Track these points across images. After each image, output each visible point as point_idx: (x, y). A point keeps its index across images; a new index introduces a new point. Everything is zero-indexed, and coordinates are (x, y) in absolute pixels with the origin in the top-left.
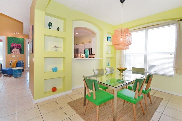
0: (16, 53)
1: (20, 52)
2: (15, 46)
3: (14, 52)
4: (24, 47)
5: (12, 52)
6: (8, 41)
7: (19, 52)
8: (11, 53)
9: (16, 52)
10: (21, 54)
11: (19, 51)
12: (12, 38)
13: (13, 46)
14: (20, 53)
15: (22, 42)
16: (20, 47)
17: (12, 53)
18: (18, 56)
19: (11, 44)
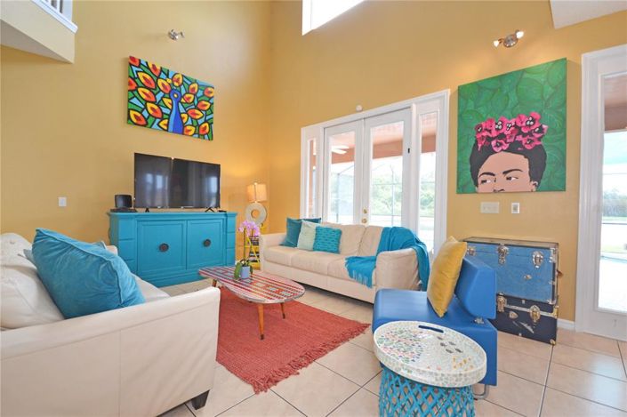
0: (507, 186)
1: (536, 174)
2: (502, 136)
3: (489, 179)
4: (564, 129)
5: (479, 181)
6: (460, 116)
7: (523, 179)
8: (477, 185)
9: (504, 178)
10: (539, 189)
11: (527, 169)
12: (478, 86)
13: (489, 139)
14: (531, 186)
15: (549, 90)
16: (530, 134)
17: (481, 188)
18: (517, 207)
19: (478, 127)
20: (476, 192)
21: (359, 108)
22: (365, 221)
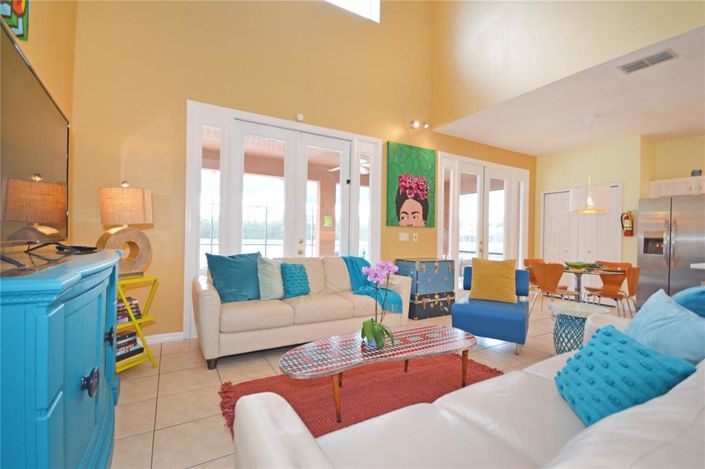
0: (414, 222)
1: (425, 216)
2: (411, 188)
3: (405, 217)
4: (434, 191)
5: (401, 217)
7: (420, 219)
8: (399, 220)
9: (412, 216)
10: (426, 225)
11: (422, 213)
12: (401, 149)
13: (405, 188)
14: (423, 223)
15: (430, 167)
16: (423, 190)
17: (402, 222)
18: (416, 237)
19: (400, 177)
20: (398, 225)
21: (300, 117)
22: (300, 253)
